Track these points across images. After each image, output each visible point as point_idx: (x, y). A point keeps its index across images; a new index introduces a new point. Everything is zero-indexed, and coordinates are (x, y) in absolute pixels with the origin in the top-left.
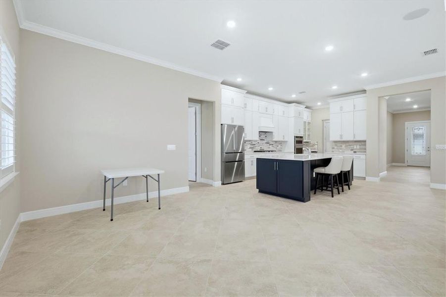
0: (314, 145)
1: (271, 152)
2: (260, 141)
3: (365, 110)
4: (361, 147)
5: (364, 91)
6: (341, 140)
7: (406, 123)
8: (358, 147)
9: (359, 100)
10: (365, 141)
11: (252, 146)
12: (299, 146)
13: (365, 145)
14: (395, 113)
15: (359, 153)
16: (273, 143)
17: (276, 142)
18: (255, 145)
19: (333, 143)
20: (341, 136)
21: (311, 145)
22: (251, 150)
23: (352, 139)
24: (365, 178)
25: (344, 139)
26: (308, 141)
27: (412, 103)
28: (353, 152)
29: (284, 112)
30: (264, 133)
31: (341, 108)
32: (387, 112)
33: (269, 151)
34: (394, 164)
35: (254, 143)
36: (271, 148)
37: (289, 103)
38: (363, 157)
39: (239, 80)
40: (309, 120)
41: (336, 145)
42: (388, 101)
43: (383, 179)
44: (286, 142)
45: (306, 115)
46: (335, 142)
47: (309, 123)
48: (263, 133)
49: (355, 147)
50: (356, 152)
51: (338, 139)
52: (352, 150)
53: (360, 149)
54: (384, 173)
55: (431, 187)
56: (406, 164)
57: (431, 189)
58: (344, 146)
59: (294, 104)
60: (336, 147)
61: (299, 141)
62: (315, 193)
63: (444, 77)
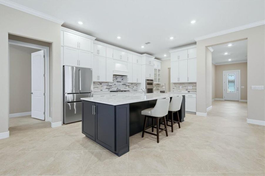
0: (163, 86)
1: (124, 92)
2: (116, 83)
3: (196, 58)
4: (193, 88)
5: (195, 43)
6: (178, 82)
7: (224, 71)
8: (191, 87)
9: (192, 51)
10: (195, 83)
11: (109, 87)
12: (150, 87)
13: (196, 86)
14: (217, 65)
15: (192, 93)
16: (128, 85)
17: (132, 84)
18: (111, 86)
19: (174, 85)
20: (179, 79)
21: (161, 86)
22: (107, 90)
23: (186, 81)
24: (196, 113)
25: (181, 81)
26: (159, 83)
27: (228, 57)
28: (187, 91)
29: (137, 60)
30: (121, 77)
31: (179, 57)
32: (212, 63)
33: (125, 91)
34: (216, 99)
35: (110, 84)
36: (127, 88)
37: (142, 53)
38: (194, 96)
39: (80, 24)
40: (159, 68)
41: (176, 86)
42: (213, 53)
43: (209, 114)
44: (140, 84)
45: (157, 64)
46: (175, 84)
47: (159, 70)
48: (119, 76)
49: (189, 88)
50: (189, 92)
51: (176, 81)
52: (187, 90)
53: (193, 89)
54: (210, 108)
55: (248, 123)
56: (224, 99)
57: (249, 124)
58: (181, 87)
59: (145, 54)
60: (175, 88)
61: (150, 83)
62: (143, 136)
63: (263, 25)
